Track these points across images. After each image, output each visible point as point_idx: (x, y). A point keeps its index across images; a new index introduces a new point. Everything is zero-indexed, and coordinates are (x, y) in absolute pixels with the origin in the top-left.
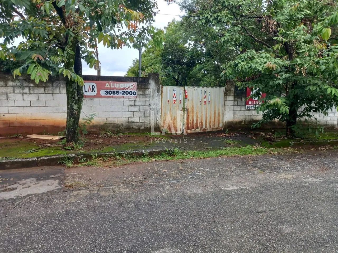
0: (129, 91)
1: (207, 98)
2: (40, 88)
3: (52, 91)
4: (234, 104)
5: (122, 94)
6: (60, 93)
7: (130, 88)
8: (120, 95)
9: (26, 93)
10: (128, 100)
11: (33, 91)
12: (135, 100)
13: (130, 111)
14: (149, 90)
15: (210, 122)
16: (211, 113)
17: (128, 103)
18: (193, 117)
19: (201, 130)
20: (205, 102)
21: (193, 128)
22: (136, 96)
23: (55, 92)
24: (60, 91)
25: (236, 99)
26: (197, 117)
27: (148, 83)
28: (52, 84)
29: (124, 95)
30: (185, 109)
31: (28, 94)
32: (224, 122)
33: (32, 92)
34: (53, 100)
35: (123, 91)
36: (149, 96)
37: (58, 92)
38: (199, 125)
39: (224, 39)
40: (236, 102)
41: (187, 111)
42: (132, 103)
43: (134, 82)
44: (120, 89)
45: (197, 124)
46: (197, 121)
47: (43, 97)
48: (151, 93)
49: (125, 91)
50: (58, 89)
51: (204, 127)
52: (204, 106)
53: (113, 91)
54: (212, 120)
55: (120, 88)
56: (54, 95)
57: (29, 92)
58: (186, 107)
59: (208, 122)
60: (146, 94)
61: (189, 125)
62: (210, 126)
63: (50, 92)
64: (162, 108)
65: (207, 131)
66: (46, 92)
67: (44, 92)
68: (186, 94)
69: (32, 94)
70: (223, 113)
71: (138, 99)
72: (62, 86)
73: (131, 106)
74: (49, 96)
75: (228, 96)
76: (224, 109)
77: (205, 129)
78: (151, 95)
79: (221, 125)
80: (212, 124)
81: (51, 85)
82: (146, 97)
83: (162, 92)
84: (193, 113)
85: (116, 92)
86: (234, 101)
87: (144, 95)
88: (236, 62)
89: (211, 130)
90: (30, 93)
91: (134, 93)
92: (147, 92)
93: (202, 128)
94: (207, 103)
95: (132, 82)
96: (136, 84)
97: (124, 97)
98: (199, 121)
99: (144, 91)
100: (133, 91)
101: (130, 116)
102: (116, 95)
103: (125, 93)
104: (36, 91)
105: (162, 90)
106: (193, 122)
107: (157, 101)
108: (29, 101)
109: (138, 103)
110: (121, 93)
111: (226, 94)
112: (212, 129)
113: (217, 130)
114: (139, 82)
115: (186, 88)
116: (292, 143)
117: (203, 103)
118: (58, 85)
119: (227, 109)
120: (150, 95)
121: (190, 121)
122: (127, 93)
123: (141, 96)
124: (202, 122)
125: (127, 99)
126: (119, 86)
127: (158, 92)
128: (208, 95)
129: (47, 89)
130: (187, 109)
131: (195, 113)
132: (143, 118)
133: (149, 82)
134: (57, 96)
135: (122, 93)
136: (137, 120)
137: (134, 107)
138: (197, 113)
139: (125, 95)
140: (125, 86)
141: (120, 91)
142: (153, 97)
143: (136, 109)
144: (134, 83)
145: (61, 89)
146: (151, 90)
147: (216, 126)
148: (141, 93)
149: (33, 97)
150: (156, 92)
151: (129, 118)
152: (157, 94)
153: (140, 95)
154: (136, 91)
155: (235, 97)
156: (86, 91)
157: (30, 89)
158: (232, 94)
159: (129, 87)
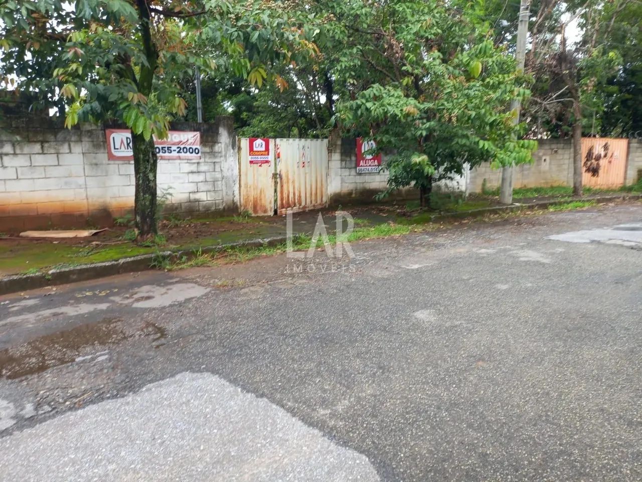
0: (188, 147)
1: (306, 157)
2: (33, 143)
3: (55, 148)
4: (341, 165)
5: (178, 152)
6: (70, 152)
7: (190, 141)
8: (174, 154)
9: (7, 154)
10: (187, 163)
11: (21, 149)
12: (198, 163)
13: (191, 182)
14: (220, 144)
15: (311, 194)
16: (311, 181)
17: (187, 167)
18: (288, 187)
19: (299, 208)
20: (304, 163)
21: (289, 206)
22: (199, 155)
23: (61, 151)
24: (70, 149)
25: (343, 157)
26: (294, 188)
27: (217, 133)
28: (55, 137)
29: (180, 154)
30: (278, 176)
31: (11, 156)
32: (329, 194)
33: (18, 151)
34: (59, 165)
35: (178, 148)
36: (220, 155)
37: (68, 151)
38: (296, 201)
39: (341, 66)
40: (344, 163)
41: (281, 178)
42: (194, 168)
43: (195, 130)
44: (174, 144)
45: (294, 199)
46: (294, 194)
47: (39, 160)
48: (223, 150)
49: (182, 147)
50: (66, 146)
51: (303, 204)
52: (302, 169)
53: (162, 148)
54: (314, 192)
55: (172, 143)
56: (60, 156)
57: (12, 152)
58: (278, 172)
59: (308, 195)
60: (215, 152)
61: (284, 202)
62: (311, 202)
63: (53, 151)
64: (240, 175)
65: (307, 209)
66: (45, 152)
67: (40, 151)
68: (278, 151)
69: (19, 156)
70: (327, 180)
71: (202, 160)
72: (73, 139)
73: (192, 172)
74: (51, 159)
75: (333, 154)
76: (327, 175)
77: (305, 207)
78: (223, 153)
79: (324, 199)
80: (313, 198)
81: (53, 137)
82: (215, 157)
83: (239, 149)
84: (288, 182)
85: (166, 149)
86: (342, 160)
87: (213, 154)
88: (359, 102)
89: (312, 208)
90: (15, 154)
91: (196, 151)
92: (217, 148)
93: (300, 204)
94: (306, 164)
95: (191, 131)
96: (198, 134)
97: (181, 158)
98: (297, 194)
99: (212, 147)
100: (194, 147)
101: (191, 190)
102: (167, 154)
103: (182, 151)
104: (26, 150)
105: (240, 144)
106: (288, 197)
107: (232, 163)
108: (15, 169)
109: (203, 168)
110: (175, 150)
111: (330, 150)
112: (314, 206)
113: (320, 207)
114: (202, 131)
115: (278, 140)
116: (433, 217)
117: (301, 165)
118: (65, 138)
119: (332, 174)
120: (220, 153)
121: (285, 196)
122: (185, 150)
123: (208, 156)
124: (300, 197)
125: (186, 161)
126: (172, 139)
127: (233, 148)
128: (307, 151)
129: (46, 145)
130: (280, 175)
131: (290, 182)
132: (213, 194)
133: (218, 131)
134: (66, 159)
135: (178, 150)
136: (202, 196)
137: (197, 174)
138: (293, 182)
139: (182, 155)
140: (182, 139)
141: (174, 148)
142: (225, 156)
143: (201, 177)
144: (195, 133)
145: (72, 144)
146: (223, 146)
147: (319, 202)
148: (207, 150)
149: (21, 161)
150: (230, 147)
151: (191, 194)
152: (232, 151)
153: (206, 154)
154: (198, 147)
155: (342, 154)
156: (116, 147)
157: (13, 145)
158: (338, 151)
159: (188, 140)
